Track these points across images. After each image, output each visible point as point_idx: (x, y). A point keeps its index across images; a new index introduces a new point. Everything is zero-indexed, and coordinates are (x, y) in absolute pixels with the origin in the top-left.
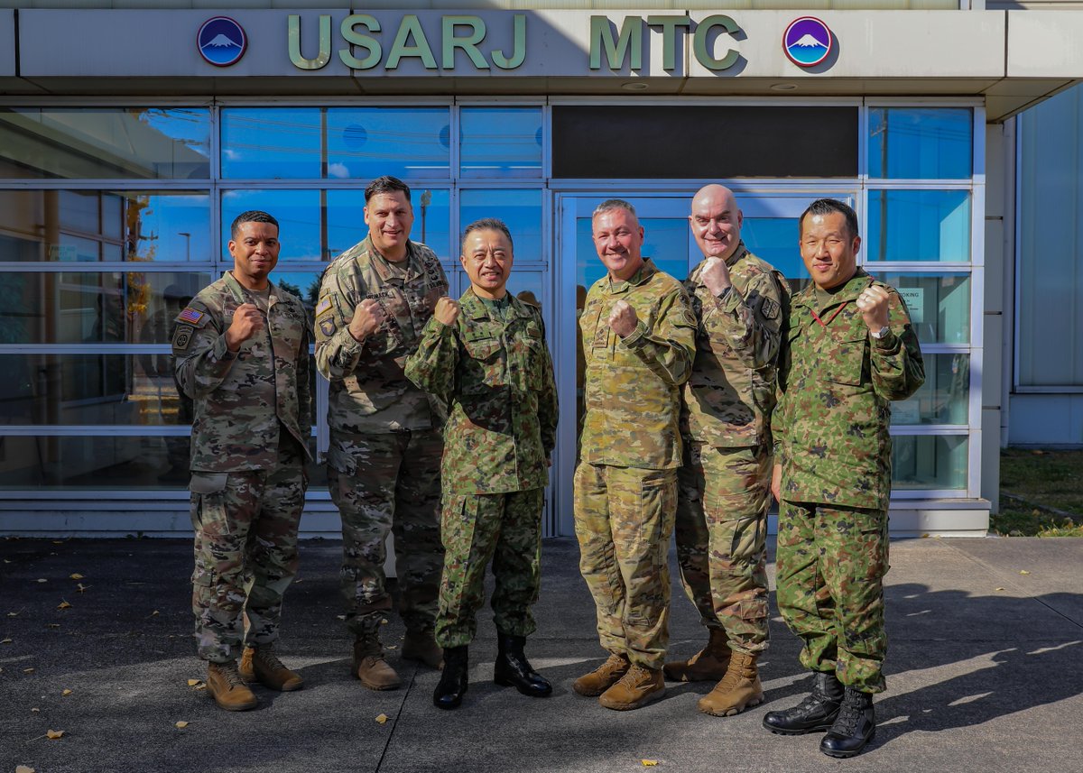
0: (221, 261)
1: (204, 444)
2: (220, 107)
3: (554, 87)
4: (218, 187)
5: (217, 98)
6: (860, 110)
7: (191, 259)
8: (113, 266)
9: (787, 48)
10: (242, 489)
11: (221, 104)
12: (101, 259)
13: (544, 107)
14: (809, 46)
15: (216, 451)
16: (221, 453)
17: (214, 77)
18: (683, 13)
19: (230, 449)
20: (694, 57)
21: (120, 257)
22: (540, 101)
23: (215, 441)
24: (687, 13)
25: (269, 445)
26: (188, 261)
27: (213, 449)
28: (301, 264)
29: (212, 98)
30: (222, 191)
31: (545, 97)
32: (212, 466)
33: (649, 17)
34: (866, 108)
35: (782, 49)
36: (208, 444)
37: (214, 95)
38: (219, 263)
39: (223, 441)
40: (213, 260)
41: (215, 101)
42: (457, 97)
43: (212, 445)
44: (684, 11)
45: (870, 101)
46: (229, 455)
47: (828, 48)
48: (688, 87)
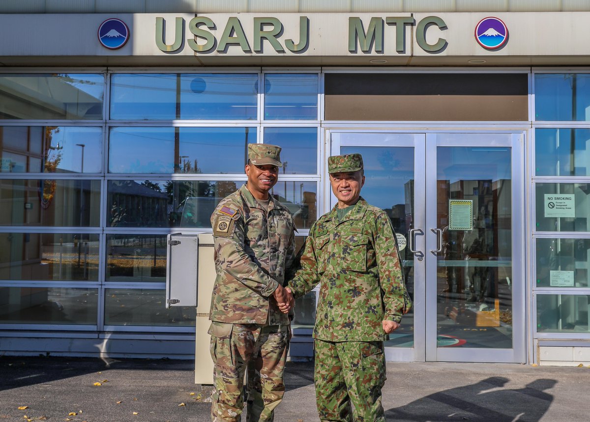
0: (108, 173)
1: (219, 303)
2: (111, 74)
3: (325, 62)
4: (108, 125)
5: (109, 68)
6: (529, 75)
7: (84, 172)
8: (35, 175)
9: (478, 37)
10: (242, 335)
11: (112, 72)
12: (28, 171)
13: (319, 74)
14: (492, 36)
15: (226, 308)
16: (229, 310)
17: (107, 56)
18: (409, 15)
19: (235, 308)
20: (416, 43)
21: (39, 170)
22: (317, 70)
23: (226, 301)
24: (412, 15)
25: (262, 306)
26: (82, 173)
27: (225, 307)
28: (160, 175)
29: (106, 68)
30: (110, 128)
31: (320, 68)
32: (223, 318)
33: (387, 17)
34: (533, 75)
35: (475, 37)
36: (221, 303)
37: (107, 66)
38: (106, 174)
39: (231, 301)
40: (103, 172)
41: (107, 70)
42: (263, 68)
43: (224, 304)
44: (410, 14)
45: (536, 70)
46: (234, 311)
47: (505, 37)
48: (413, 62)
